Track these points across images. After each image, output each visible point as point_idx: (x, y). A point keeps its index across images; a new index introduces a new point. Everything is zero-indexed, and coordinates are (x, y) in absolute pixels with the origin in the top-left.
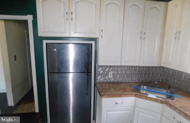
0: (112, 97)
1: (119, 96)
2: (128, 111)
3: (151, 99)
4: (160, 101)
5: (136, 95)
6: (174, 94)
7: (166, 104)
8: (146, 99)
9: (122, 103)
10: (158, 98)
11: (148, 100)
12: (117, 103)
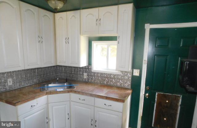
0: (27, 102)
1: (33, 98)
2: (43, 110)
3: (60, 92)
4: (67, 92)
5: (47, 93)
6: (72, 84)
7: (71, 92)
8: (56, 94)
9: (37, 104)
10: (65, 90)
11: (58, 93)
12: (33, 105)
